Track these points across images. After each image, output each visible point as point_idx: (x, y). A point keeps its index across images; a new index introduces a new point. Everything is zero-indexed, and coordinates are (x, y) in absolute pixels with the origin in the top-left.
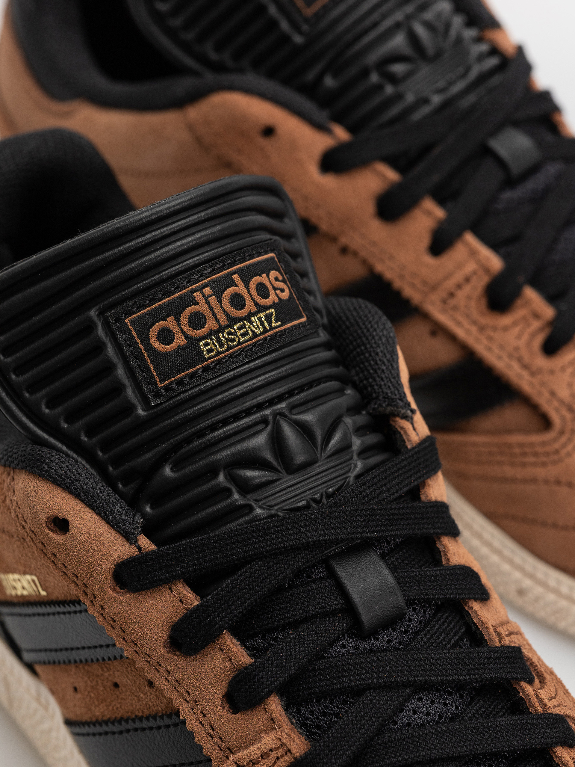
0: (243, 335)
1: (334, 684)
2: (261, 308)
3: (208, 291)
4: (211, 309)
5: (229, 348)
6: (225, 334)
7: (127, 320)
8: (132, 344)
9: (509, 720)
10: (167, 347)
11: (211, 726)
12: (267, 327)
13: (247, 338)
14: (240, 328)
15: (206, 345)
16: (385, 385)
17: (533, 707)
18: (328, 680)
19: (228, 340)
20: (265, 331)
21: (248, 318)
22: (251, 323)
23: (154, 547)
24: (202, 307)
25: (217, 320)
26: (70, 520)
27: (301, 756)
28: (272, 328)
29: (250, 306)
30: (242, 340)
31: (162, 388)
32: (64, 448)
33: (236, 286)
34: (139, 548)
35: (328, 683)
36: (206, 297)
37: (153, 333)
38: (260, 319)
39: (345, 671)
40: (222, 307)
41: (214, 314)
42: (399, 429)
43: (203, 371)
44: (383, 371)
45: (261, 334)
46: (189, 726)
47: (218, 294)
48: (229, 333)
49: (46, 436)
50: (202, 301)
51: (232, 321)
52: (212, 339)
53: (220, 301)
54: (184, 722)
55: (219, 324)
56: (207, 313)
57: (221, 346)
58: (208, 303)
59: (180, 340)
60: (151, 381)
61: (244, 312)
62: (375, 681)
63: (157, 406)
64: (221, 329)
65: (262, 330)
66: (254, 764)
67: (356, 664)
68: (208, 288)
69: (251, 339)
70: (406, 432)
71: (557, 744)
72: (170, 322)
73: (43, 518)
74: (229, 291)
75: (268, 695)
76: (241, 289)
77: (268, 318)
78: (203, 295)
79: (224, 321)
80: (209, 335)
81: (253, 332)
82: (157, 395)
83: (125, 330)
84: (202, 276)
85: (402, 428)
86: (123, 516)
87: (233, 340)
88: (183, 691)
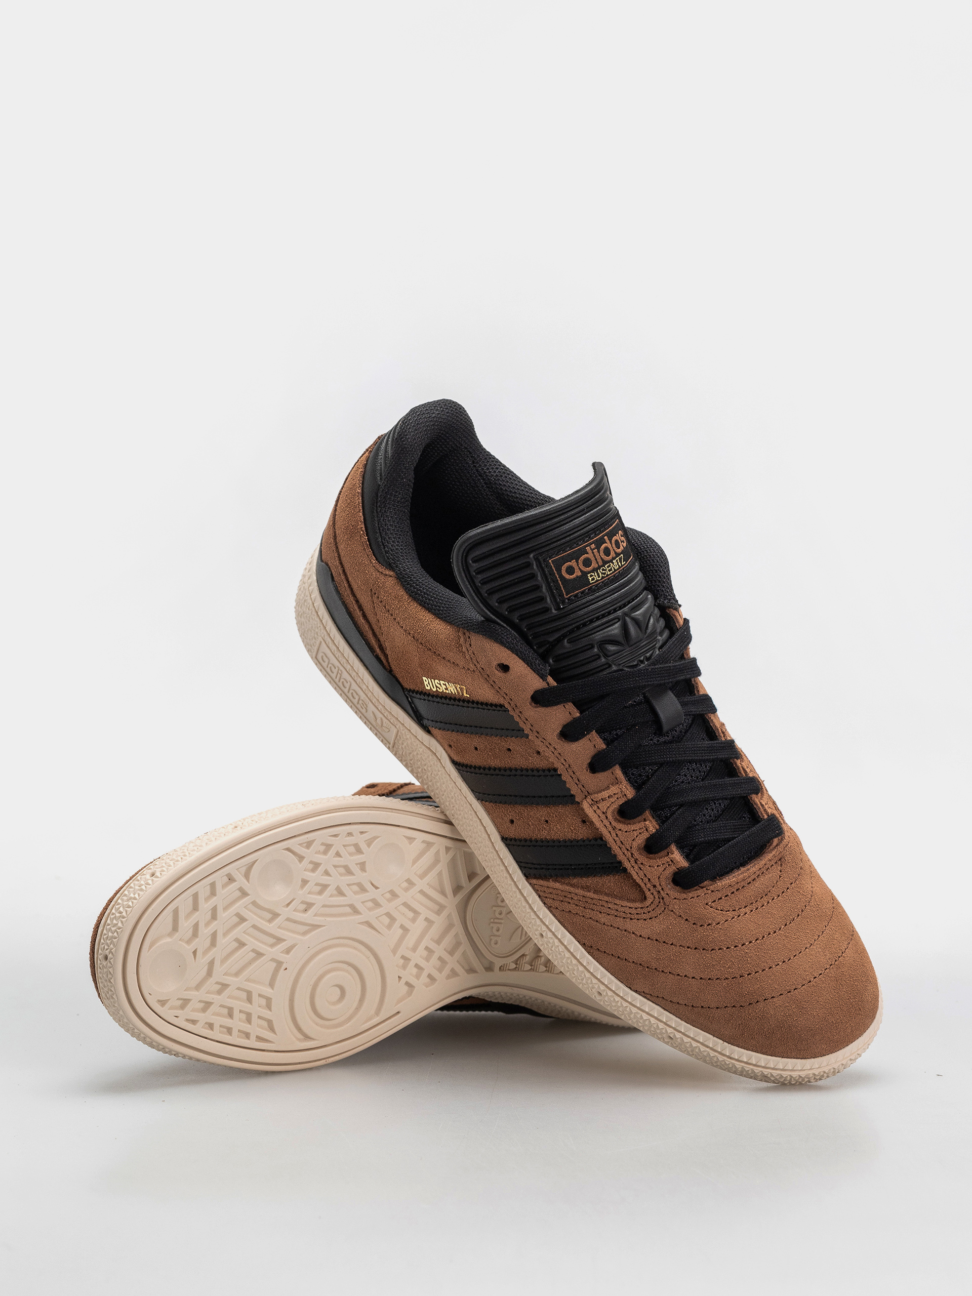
0: (609, 571)
1: (647, 760)
2: (617, 555)
3: (593, 546)
4: (595, 556)
5: (603, 578)
6: (601, 570)
7: (550, 561)
8: (552, 574)
9: (728, 780)
10: (571, 576)
11: (578, 779)
12: (620, 565)
13: (611, 572)
14: (608, 567)
15: (591, 576)
16: (665, 590)
17: (740, 773)
18: (644, 758)
19: (602, 574)
20: (620, 567)
21: (611, 561)
22: (613, 563)
23: (556, 684)
24: (590, 556)
25: (598, 563)
26: (510, 667)
27: (632, 798)
28: (622, 566)
29: (612, 554)
30: (609, 573)
31: (567, 599)
32: (505, 625)
33: (606, 543)
34: (548, 684)
35: (644, 759)
36: (592, 550)
37: (564, 568)
38: (617, 561)
39: (653, 753)
40: (600, 555)
41: (596, 559)
42: (672, 616)
43: (589, 590)
44: (664, 582)
45: (618, 569)
46: (564, 778)
47: (598, 548)
48: (603, 570)
49: (494, 617)
50: (590, 552)
51: (605, 563)
52: (594, 573)
53: (599, 552)
54: (560, 775)
55: (598, 565)
56: (593, 559)
57: (599, 577)
58: (593, 553)
59: (578, 573)
60: (561, 595)
61: (610, 557)
62: (668, 759)
63: (563, 608)
64: (599, 568)
65: (618, 567)
66: (603, 800)
67: (658, 750)
68: (593, 545)
69: (613, 572)
70: (676, 617)
71: (752, 793)
72: (573, 563)
73: (495, 663)
74: (604, 546)
75: (615, 765)
76: (608, 545)
77: (620, 559)
78: (591, 549)
79: (601, 563)
80: (593, 571)
81: (614, 568)
82: (563, 602)
83: (548, 565)
84: (590, 538)
85: (674, 615)
86: (541, 666)
87: (604, 574)
88: (562, 760)
